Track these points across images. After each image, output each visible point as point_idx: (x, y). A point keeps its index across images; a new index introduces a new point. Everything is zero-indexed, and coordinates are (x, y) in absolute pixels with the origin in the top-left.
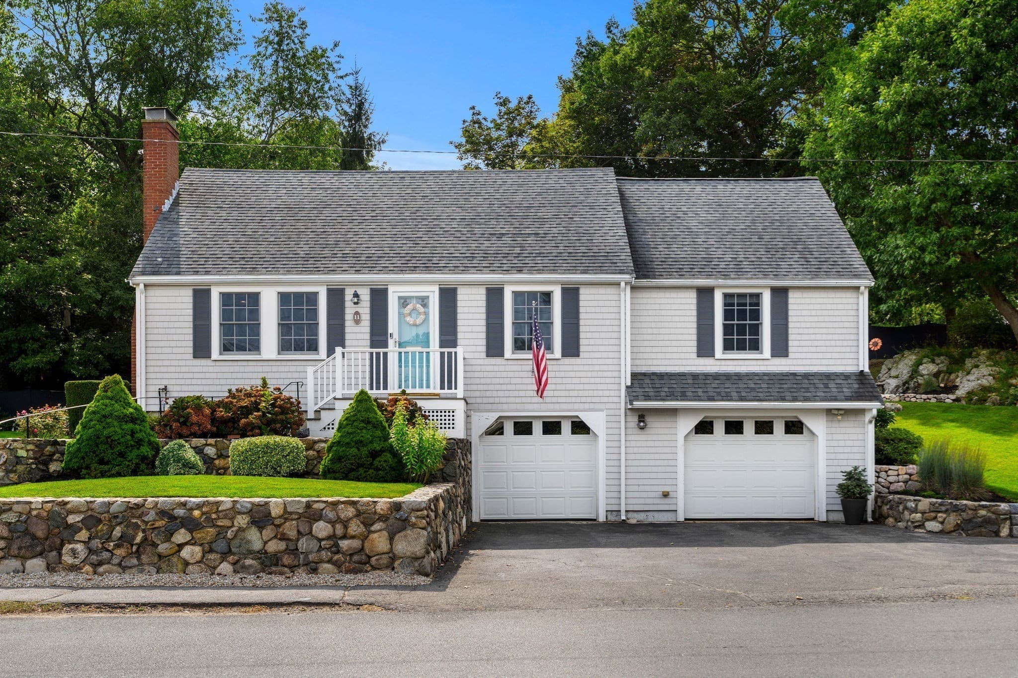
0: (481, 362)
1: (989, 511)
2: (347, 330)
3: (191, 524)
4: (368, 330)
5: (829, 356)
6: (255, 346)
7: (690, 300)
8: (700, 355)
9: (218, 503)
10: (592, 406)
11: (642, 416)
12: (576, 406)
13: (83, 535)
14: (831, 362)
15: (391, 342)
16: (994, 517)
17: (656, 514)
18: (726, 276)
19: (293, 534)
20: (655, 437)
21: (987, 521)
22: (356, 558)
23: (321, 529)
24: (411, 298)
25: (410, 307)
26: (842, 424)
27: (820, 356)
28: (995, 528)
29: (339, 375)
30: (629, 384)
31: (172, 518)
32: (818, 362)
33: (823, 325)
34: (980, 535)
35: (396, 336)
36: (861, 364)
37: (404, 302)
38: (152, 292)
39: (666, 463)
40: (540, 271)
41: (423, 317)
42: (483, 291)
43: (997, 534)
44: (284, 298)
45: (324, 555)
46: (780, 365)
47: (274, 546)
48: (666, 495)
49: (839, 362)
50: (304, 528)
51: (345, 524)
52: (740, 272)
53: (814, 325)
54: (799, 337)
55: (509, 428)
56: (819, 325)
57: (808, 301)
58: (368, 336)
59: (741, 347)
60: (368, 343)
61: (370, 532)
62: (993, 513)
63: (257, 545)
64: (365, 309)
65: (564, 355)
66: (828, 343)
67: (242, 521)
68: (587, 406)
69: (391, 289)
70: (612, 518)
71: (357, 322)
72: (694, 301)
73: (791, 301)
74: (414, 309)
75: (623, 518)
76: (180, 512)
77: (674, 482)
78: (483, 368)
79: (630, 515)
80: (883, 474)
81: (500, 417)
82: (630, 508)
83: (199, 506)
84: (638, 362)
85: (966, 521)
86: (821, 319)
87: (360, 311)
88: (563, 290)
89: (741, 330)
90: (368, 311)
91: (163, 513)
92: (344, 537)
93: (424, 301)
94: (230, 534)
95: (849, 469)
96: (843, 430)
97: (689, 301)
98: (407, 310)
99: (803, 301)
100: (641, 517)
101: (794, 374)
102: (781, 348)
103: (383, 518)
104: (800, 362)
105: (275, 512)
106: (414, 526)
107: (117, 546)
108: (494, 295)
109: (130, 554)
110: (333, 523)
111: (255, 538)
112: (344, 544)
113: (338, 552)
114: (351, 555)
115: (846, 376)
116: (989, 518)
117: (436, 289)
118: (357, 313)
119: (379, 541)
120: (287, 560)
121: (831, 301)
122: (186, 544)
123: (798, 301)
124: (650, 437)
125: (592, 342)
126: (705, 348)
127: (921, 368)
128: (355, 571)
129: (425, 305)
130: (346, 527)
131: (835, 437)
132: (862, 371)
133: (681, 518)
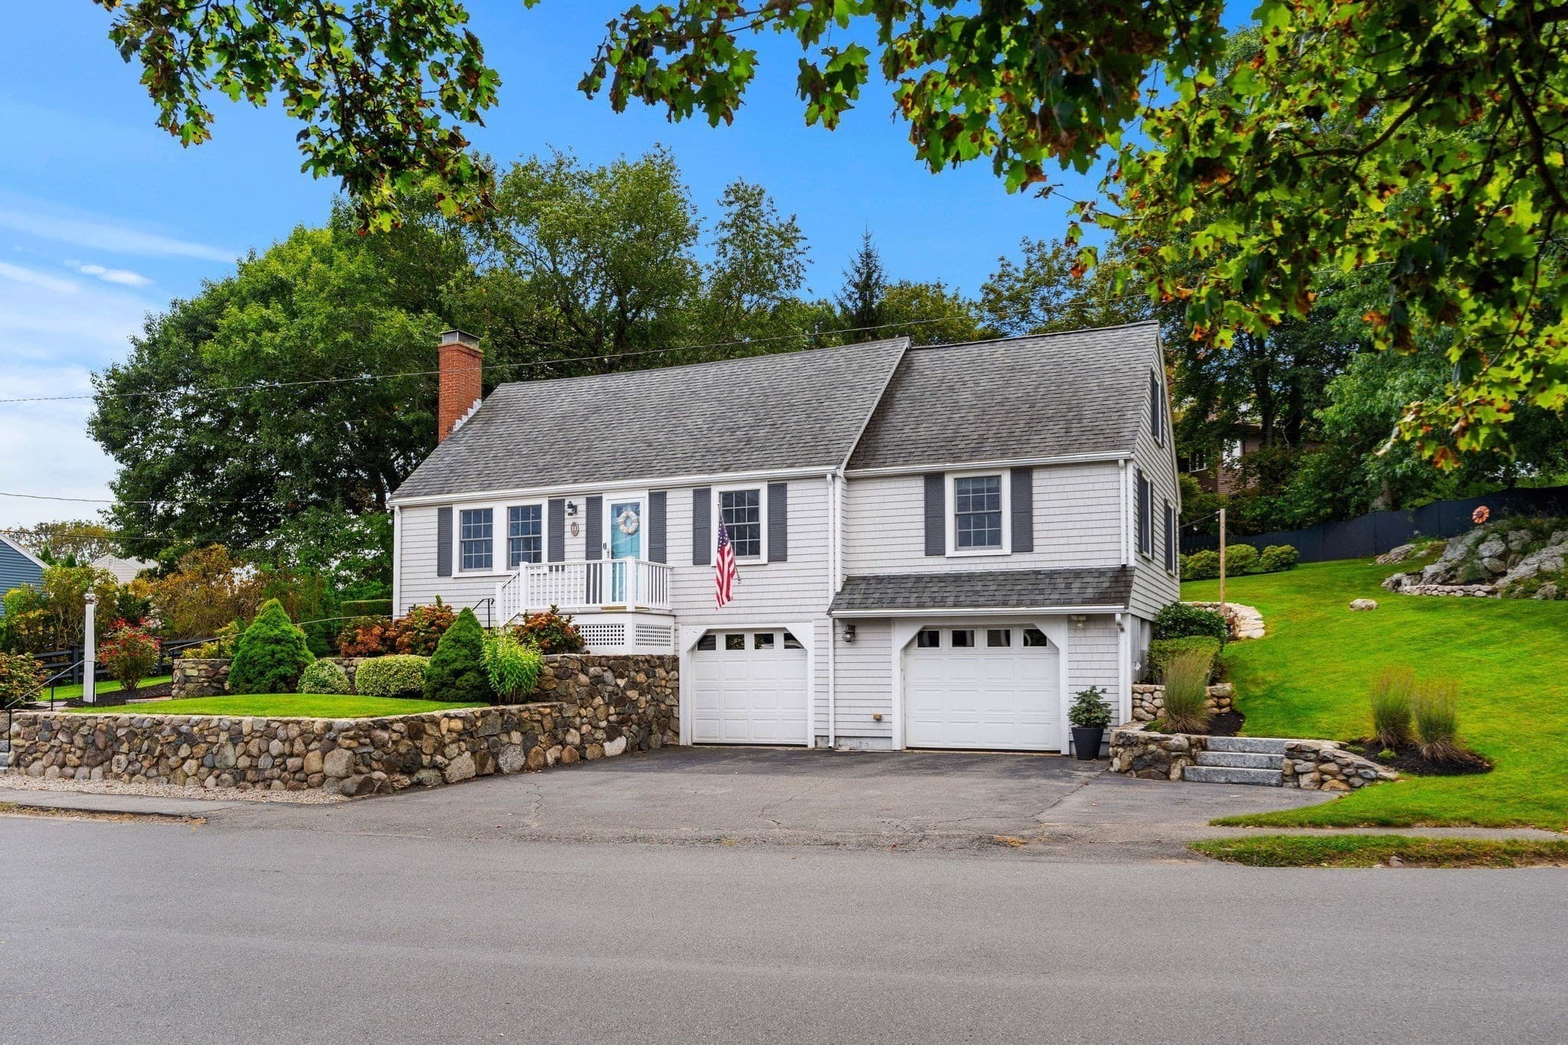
0: (686, 571)
1: (1160, 746)
2: (567, 542)
3: (190, 740)
4: (584, 541)
5: (1083, 548)
6: (489, 563)
7: (918, 487)
8: (929, 553)
9: (209, 721)
10: (799, 617)
11: (852, 628)
12: (784, 617)
13: (125, 747)
14: (1087, 555)
15: (604, 552)
16: (1164, 753)
17: (870, 741)
18: (957, 459)
19: (255, 751)
20: (867, 651)
21: (1157, 760)
22: (297, 776)
23: (276, 747)
24: (626, 505)
25: (624, 515)
26: (1090, 633)
27: (1073, 548)
28: (1164, 768)
29: (522, 591)
30: (839, 589)
31: (180, 734)
32: (1070, 556)
33: (1077, 510)
34: (1149, 776)
35: (609, 547)
36: (1124, 556)
37: (618, 509)
38: (407, 513)
39: (878, 681)
40: (747, 468)
41: (635, 525)
42: (690, 493)
43: (1167, 775)
44: (514, 512)
45: (276, 772)
46: (1023, 562)
47: (244, 762)
48: (878, 719)
49: (1096, 555)
50: (264, 747)
51: (292, 742)
52: (975, 453)
53: (1064, 511)
54: (1046, 527)
55: (721, 641)
56: (1071, 510)
57: (1057, 481)
58: (584, 548)
59: (980, 542)
60: (584, 555)
61: (308, 751)
62: (1165, 748)
63: (231, 762)
64: (581, 518)
65: (771, 559)
66: (1082, 533)
67: (223, 737)
68: (794, 616)
69: (605, 497)
70: (822, 744)
71: (575, 534)
72: (922, 490)
73: (1035, 483)
74: (628, 517)
75: (831, 744)
76: (185, 728)
77: (888, 703)
78: (691, 577)
79: (842, 742)
80: (1147, 696)
81: (709, 631)
82: (840, 733)
83: (197, 723)
84: (850, 565)
85: (1139, 758)
86: (1073, 503)
87: (578, 521)
88: (770, 487)
89: (980, 520)
90: (584, 521)
91: (175, 729)
92: (291, 755)
93: (636, 507)
94: (215, 749)
95: (1084, 689)
96: (1090, 641)
97: (917, 490)
98: (621, 519)
99: (1050, 482)
100: (854, 744)
101: (1038, 573)
102: (1023, 542)
103: (319, 738)
104: (1047, 557)
105: (246, 729)
106: (340, 746)
107: (145, 758)
108: (701, 495)
109: (151, 766)
110: (283, 741)
111: (230, 754)
112: (290, 762)
113: (285, 770)
114: (295, 773)
115: (1101, 573)
116: (1159, 755)
117: (646, 494)
118: (574, 524)
119: (313, 761)
120: (250, 775)
121: (1085, 480)
122: (188, 757)
123: (1045, 482)
124: (861, 651)
125: (800, 543)
126: (934, 545)
127: (1481, 547)
128: (293, 789)
129: (637, 513)
130: (292, 745)
131: (1079, 649)
132: (1124, 566)
133: (897, 745)
